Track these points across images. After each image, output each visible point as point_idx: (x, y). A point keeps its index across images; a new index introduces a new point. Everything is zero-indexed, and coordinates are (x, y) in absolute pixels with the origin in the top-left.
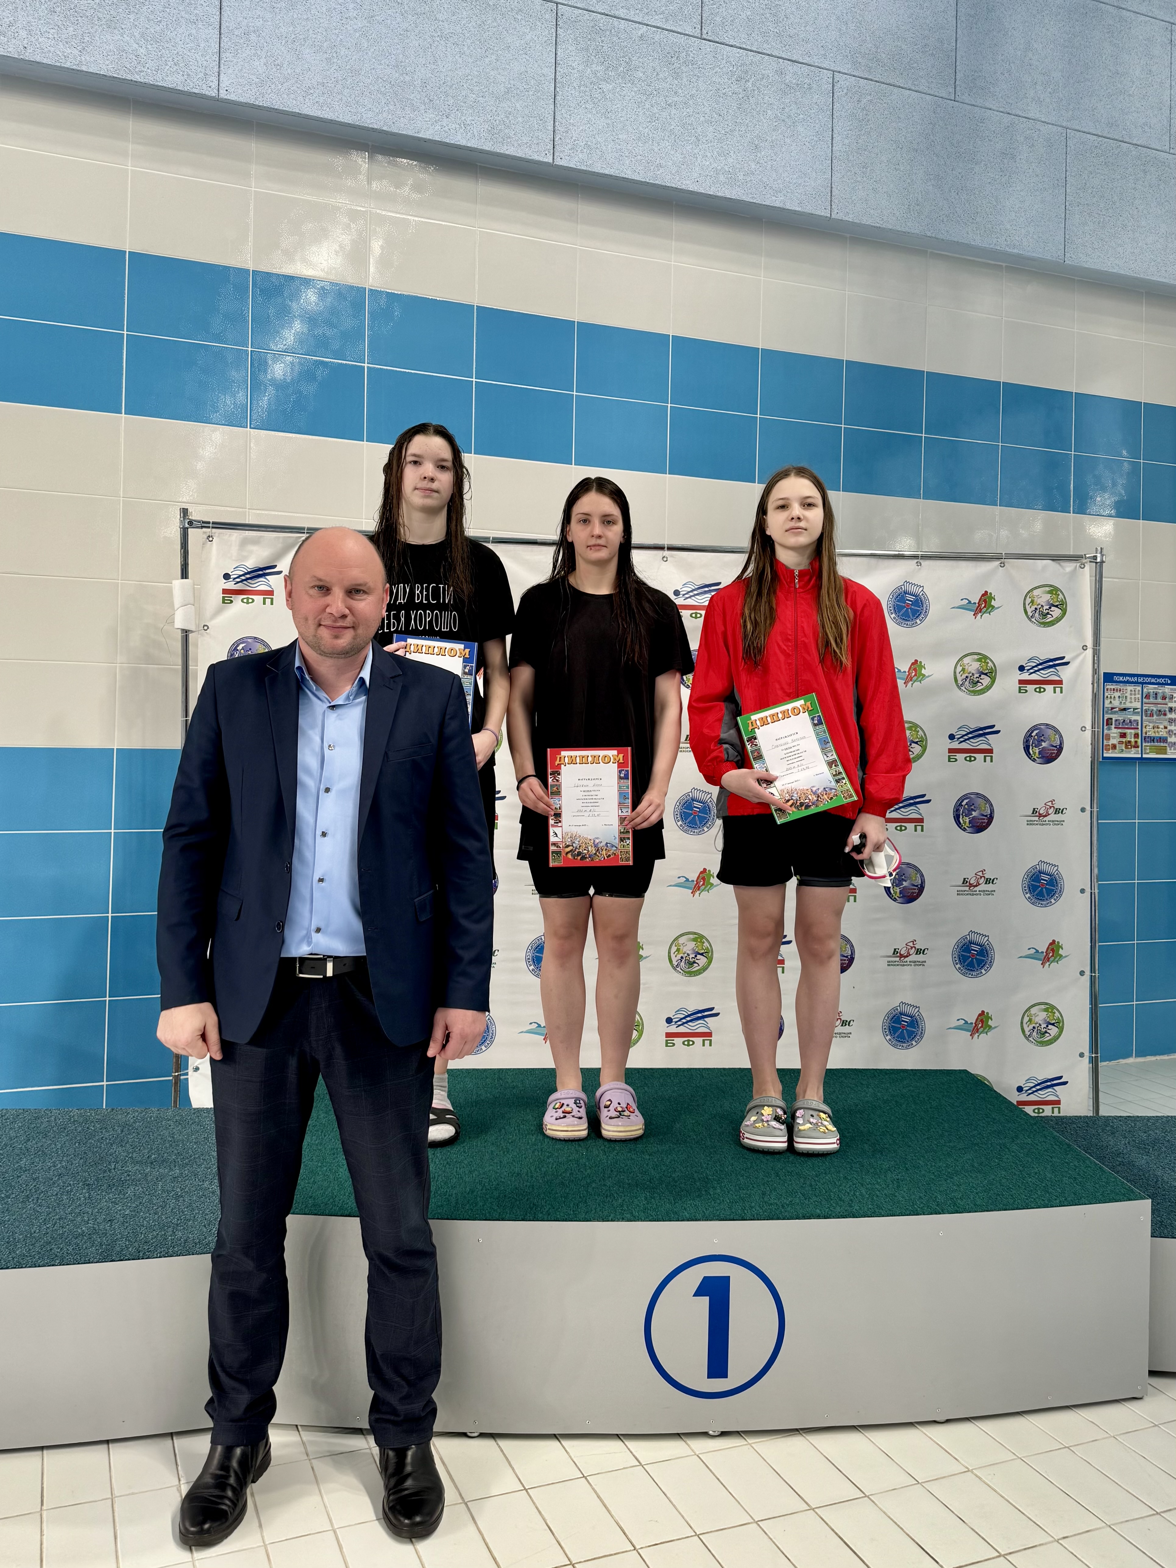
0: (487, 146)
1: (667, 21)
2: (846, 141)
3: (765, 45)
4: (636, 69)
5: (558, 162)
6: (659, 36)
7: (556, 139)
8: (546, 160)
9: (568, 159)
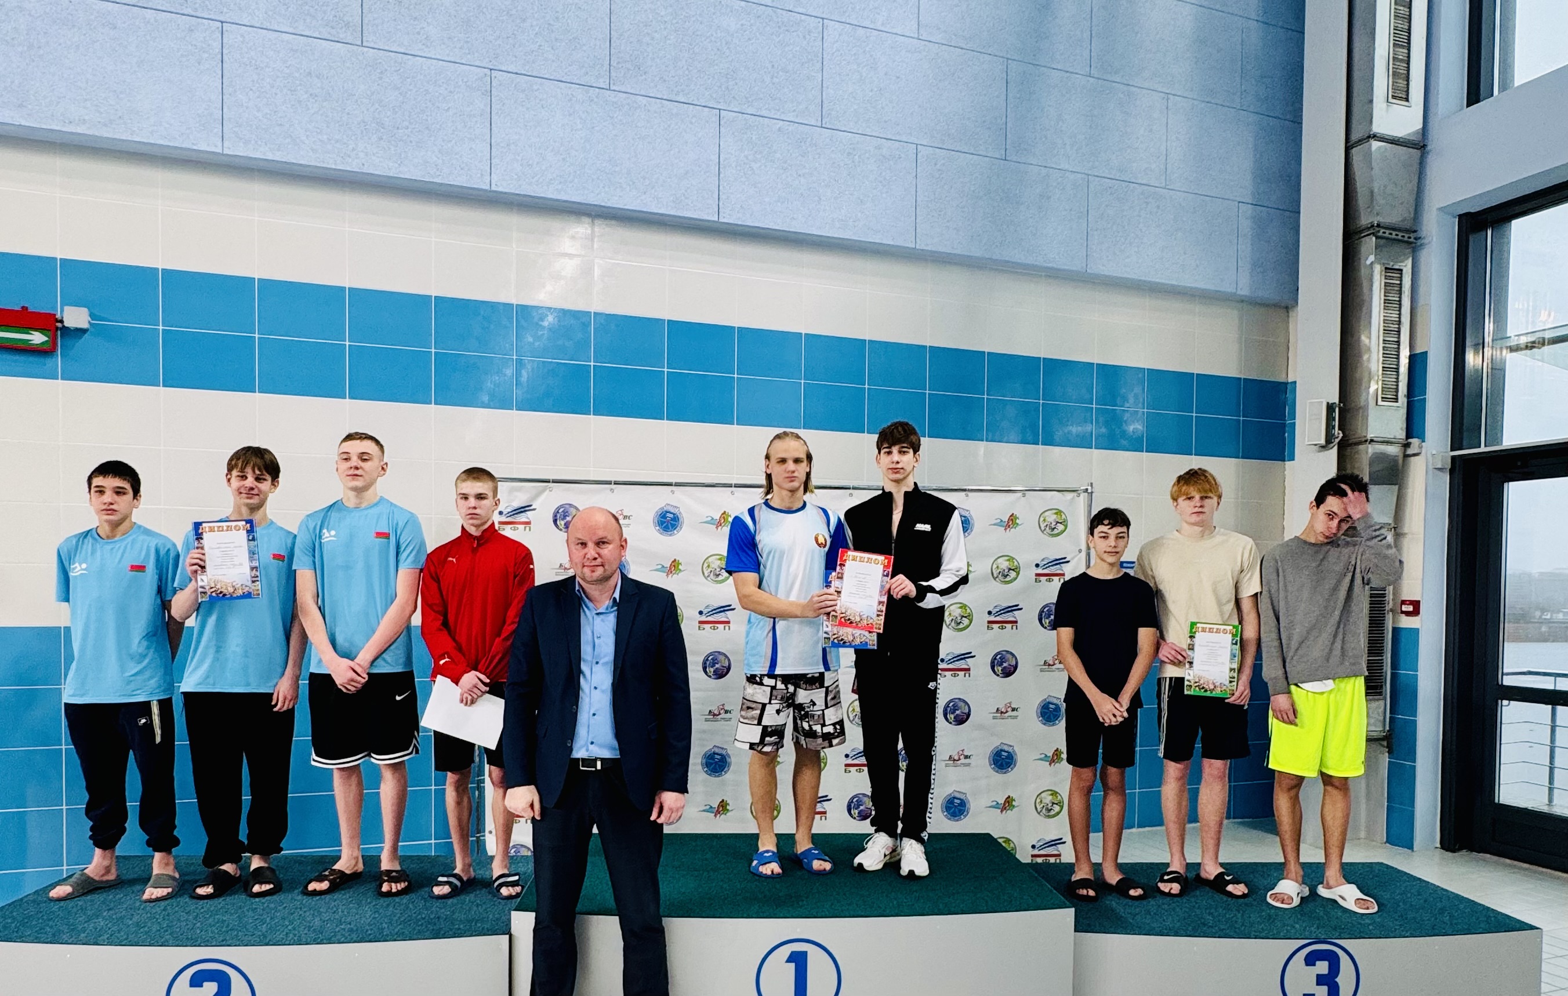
0: (672, 213)
1: (797, 116)
2: (926, 194)
3: (868, 129)
4: (775, 152)
5: (722, 220)
6: (792, 127)
7: (721, 204)
8: (713, 219)
9: (727, 218)
